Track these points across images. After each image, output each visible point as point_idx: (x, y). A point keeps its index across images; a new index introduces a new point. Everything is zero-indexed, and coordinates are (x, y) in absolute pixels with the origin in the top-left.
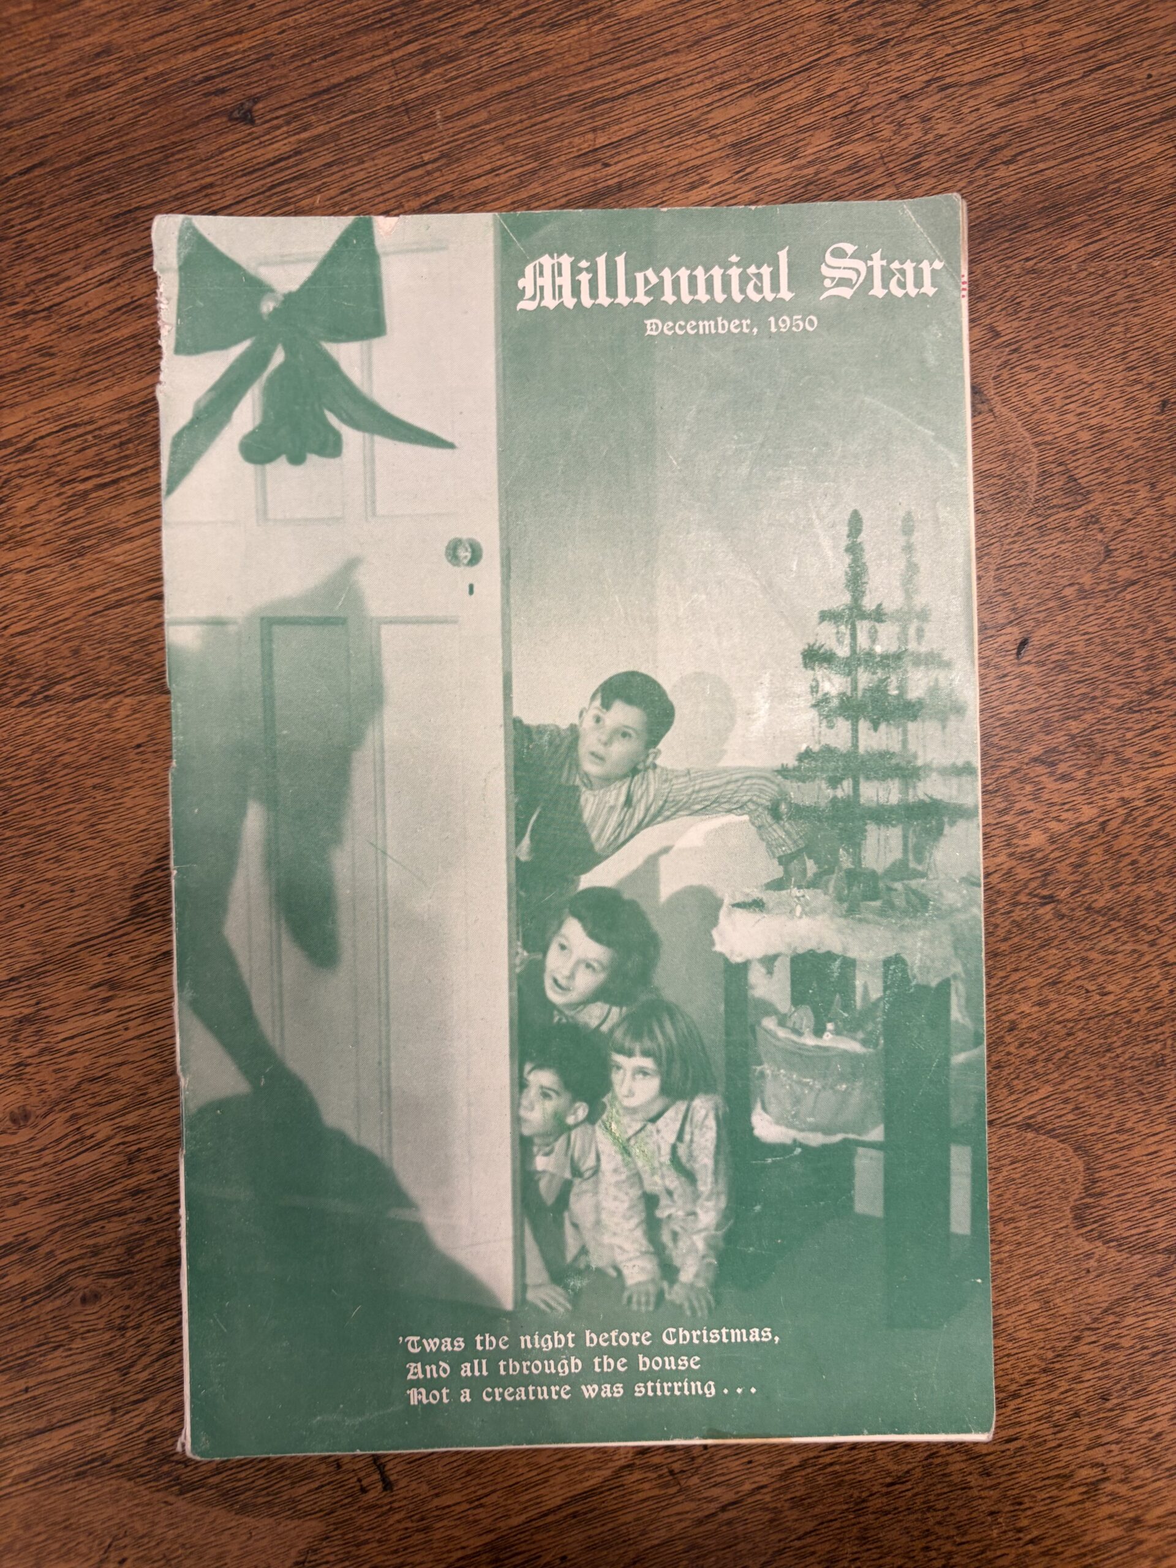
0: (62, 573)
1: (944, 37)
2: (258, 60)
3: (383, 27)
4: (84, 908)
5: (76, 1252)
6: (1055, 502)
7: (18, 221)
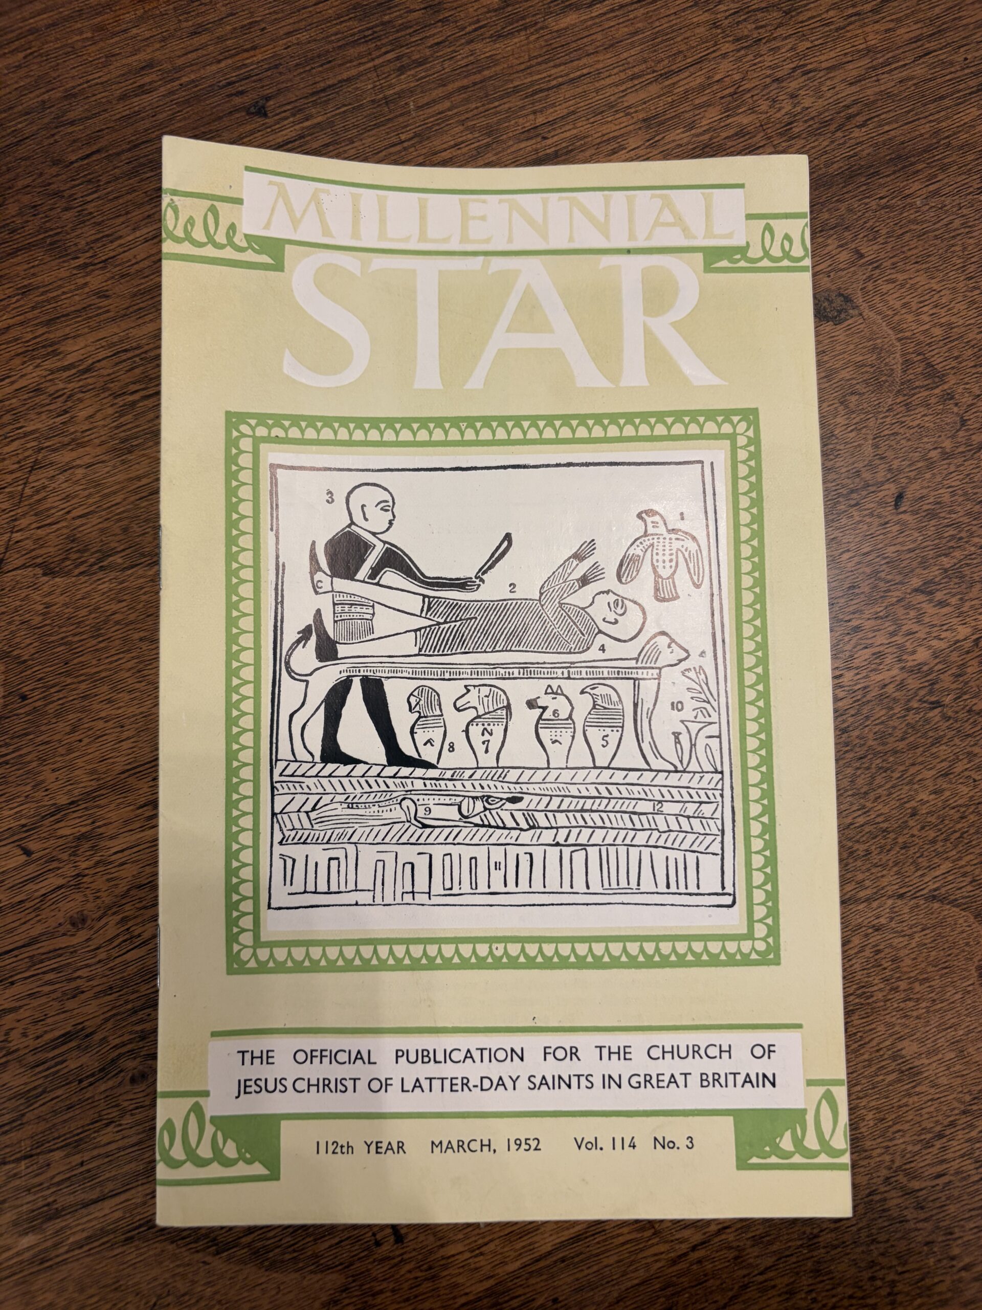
0: (115, 467)
1: (804, 35)
2: (269, 69)
3: (366, 41)
4: (132, 740)
5: (126, 1038)
6: (917, 384)
7: (80, 195)
